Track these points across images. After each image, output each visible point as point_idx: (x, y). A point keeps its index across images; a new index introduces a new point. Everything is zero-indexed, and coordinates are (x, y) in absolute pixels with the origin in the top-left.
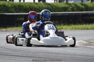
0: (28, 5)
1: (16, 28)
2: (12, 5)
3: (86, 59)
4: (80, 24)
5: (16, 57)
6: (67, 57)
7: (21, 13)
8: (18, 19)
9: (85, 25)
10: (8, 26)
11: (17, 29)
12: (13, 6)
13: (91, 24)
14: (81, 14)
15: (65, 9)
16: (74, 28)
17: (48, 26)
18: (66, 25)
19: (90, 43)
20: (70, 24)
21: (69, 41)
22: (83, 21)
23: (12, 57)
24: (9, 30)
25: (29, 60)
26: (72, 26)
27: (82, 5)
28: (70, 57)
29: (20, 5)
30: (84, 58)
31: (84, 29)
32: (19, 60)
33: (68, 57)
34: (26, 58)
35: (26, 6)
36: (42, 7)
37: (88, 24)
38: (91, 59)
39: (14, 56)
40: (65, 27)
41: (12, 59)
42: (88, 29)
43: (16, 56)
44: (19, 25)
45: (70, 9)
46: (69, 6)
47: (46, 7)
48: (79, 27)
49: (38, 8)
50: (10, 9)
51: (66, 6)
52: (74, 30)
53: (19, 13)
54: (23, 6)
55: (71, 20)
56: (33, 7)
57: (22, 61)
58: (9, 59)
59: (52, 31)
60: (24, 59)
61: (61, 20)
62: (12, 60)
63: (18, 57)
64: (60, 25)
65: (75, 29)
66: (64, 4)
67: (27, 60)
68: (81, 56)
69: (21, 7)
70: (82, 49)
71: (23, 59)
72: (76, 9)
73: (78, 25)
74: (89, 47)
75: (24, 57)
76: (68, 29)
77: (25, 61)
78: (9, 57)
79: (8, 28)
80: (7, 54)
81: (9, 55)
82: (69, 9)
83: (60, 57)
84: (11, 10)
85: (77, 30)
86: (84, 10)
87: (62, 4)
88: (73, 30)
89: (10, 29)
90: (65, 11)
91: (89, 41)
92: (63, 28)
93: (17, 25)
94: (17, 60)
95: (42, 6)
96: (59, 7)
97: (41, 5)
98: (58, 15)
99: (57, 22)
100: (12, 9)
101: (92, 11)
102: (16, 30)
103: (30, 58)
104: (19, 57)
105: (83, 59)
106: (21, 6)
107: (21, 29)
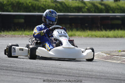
0: (30, 3)
1: (13, 33)
2: (8, 2)
3: (106, 77)
4: (99, 30)
5: (13, 72)
6: (81, 74)
7: (20, 12)
8: (16, 21)
9: (105, 32)
10: (3, 29)
11: (15, 34)
12: (10, 3)
13: (113, 31)
14: (99, 17)
15: (79, 9)
16: (90, 36)
17: (58, 32)
18: (80, 31)
19: (111, 56)
20: (86, 30)
21: (87, 53)
22: (102, 27)
23: (9, 71)
24: (3, 36)
25: (31, 76)
26: (87, 32)
27: (102, 4)
28: (86, 75)
29: (19, 1)
30: (103, 76)
31: (103, 37)
32: (17, 76)
33: (83, 74)
34: (27, 73)
35: (27, 4)
36: (48, 6)
37: (108, 30)
38: (113, 78)
39: (11, 71)
40: (78, 33)
41: (8, 74)
42: (108, 37)
43: (13, 70)
44: (17, 29)
45: (86, 10)
46: (84, 5)
47: (54, 5)
48: (97, 34)
49: (43, 6)
50: (6, 7)
51: (81, 5)
52: (91, 38)
53: (18, 12)
54: (23, 4)
55: (86, 25)
56: (36, 5)
57: (21, 77)
58: (5, 74)
59: (65, 39)
60: (24, 76)
61: (73, 24)
62: (8, 76)
63: (16, 72)
64: (72, 31)
65: (92, 36)
66: (78, 3)
67: (29, 76)
68: (100, 73)
70: (101, 64)
71: (23, 74)
72: (93, 10)
73: (95, 31)
74: (110, 61)
75: (24, 73)
76: (82, 36)
77: (26, 77)
78: (4, 72)
79: (2, 32)
80: (2, 68)
81: (4, 69)
82: (83, 10)
83: (73, 74)
84: (6, 9)
85: (94, 38)
86: (104, 11)
87: (76, 3)
88: (89, 37)
89: (6, 34)
90: (78, 12)
91: (111, 53)
92: (75, 35)
93: (14, 29)
94: (14, 76)
95: (49, 4)
96: (71, 7)
97: (47, 3)
98: (70, 17)
99: (68, 26)
100: (8, 7)
101: (114, 13)
102: (12, 35)
103: (32, 74)
104: (18, 72)
105: (103, 78)
106: (20, 4)
107: (20, 34)
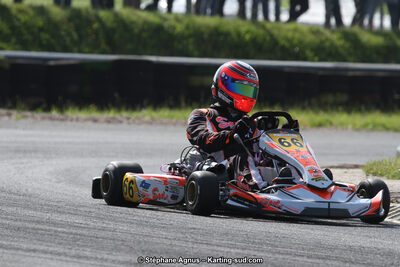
0: (247, 32)
12: (192, 31)
35: (239, 34)
49: (284, 42)
54: (228, 34)
56: (264, 40)
69: (222, 38)
84: (180, 47)
95: (302, 38)
106: (221, 33)
